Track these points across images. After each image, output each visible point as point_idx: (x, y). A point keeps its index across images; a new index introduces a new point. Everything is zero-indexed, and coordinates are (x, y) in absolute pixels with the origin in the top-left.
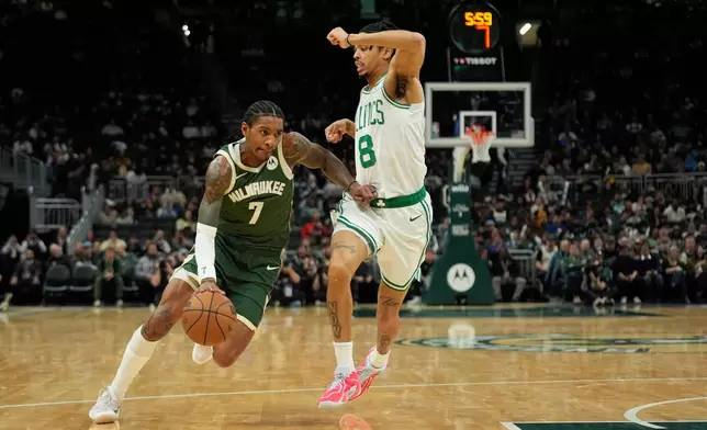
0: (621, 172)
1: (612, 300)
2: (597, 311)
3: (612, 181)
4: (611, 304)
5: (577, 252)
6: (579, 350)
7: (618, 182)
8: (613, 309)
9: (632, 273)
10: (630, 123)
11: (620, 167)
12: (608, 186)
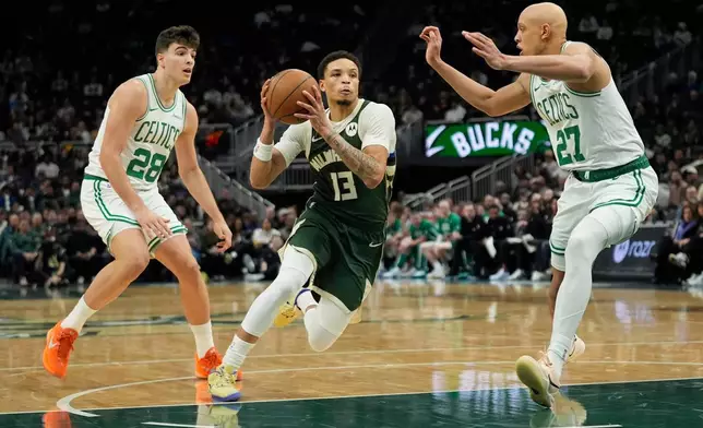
0: (80, 138)
1: (67, 281)
2: (49, 292)
3: (69, 148)
4: (65, 285)
5: (29, 229)
6: (21, 335)
7: (75, 148)
8: (68, 290)
9: (89, 250)
10: (88, 83)
11: (79, 133)
12: (64, 154)
